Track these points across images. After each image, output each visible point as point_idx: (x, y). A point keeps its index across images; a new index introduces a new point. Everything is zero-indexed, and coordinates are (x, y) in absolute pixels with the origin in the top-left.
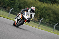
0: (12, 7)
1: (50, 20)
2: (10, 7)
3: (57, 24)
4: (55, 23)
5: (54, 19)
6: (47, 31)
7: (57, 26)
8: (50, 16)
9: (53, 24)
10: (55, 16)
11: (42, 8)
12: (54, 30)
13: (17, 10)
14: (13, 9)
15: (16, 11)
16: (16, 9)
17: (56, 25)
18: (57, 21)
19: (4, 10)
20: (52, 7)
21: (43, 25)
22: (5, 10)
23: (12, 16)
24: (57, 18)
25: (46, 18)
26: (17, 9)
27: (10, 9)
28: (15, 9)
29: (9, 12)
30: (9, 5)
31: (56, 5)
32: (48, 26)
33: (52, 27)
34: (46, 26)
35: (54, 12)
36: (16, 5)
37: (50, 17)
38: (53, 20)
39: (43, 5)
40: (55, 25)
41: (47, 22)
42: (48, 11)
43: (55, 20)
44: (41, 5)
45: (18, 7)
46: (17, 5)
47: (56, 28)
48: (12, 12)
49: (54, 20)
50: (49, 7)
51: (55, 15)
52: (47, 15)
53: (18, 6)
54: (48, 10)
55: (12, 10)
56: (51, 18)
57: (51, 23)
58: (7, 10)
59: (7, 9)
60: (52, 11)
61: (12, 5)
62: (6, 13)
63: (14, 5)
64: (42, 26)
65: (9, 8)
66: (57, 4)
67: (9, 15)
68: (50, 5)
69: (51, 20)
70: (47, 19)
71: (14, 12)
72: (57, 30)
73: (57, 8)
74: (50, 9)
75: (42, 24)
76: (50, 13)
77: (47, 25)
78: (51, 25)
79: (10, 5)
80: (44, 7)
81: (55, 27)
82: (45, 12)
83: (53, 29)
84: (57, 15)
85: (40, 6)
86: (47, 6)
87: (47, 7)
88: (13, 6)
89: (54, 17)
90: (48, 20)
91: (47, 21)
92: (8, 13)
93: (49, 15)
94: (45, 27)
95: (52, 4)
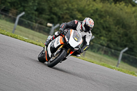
0: (21, 9)
1: (111, 41)
2: (17, 9)
3: (127, 49)
4: (121, 46)
5: (120, 37)
6: (103, 65)
7: (126, 55)
8: (109, 31)
9: (118, 50)
10: (121, 31)
11: (92, 11)
12: (118, 64)
13: (34, 17)
14: (24, 13)
15: (30, 19)
16: (31, 15)
17: (124, 52)
18: (127, 42)
19: (3, 16)
20: (114, 10)
21: (94, 52)
22: (6, 16)
23: (21, 31)
24: (126, 35)
25: (101, 36)
26: (33, 13)
27: (17, 14)
28: (29, 14)
29: (14, 21)
30: (14, 6)
31: (124, 4)
32: (106, 53)
33: (115, 56)
34: (101, 54)
35: (120, 22)
36: (31, 4)
37: (110, 34)
38: (116, 40)
39: (93, 5)
40: (122, 52)
41: (103, 46)
42: (105, 19)
43: (122, 39)
44: (89, 5)
45: (36, 10)
46: (34, 6)
47: (124, 59)
48: (22, 21)
49: (119, 41)
50: (108, 9)
51: (122, 27)
52: (104, 28)
53: (35, 8)
54: (105, 17)
55: (22, 17)
56: (113, 35)
57: (112, 46)
58: (10, 17)
59: (10, 15)
60: (114, 20)
61: (22, 6)
62: (8, 23)
63: (26, 5)
64: (92, 53)
65: (15, 11)
66: (126, 3)
67: (15, 29)
68: (111, 4)
69: (113, 39)
70: (102, 38)
71: (27, 22)
72: (127, 63)
73: (126, 13)
74: (111, 14)
75: (92, 49)
76: (110, 25)
77: (103, 52)
78: (113, 51)
79: (16, 4)
80: (97, 9)
81: (121, 56)
82: (98, 21)
83: (116, 62)
84: (125, 29)
85: (87, 7)
86: (102, 8)
87: (102, 10)
88: (24, 7)
89: (119, 33)
90: (106, 39)
91: (104, 42)
92: (12, 24)
93: (107, 27)
94: (99, 55)
95: (115, 3)
